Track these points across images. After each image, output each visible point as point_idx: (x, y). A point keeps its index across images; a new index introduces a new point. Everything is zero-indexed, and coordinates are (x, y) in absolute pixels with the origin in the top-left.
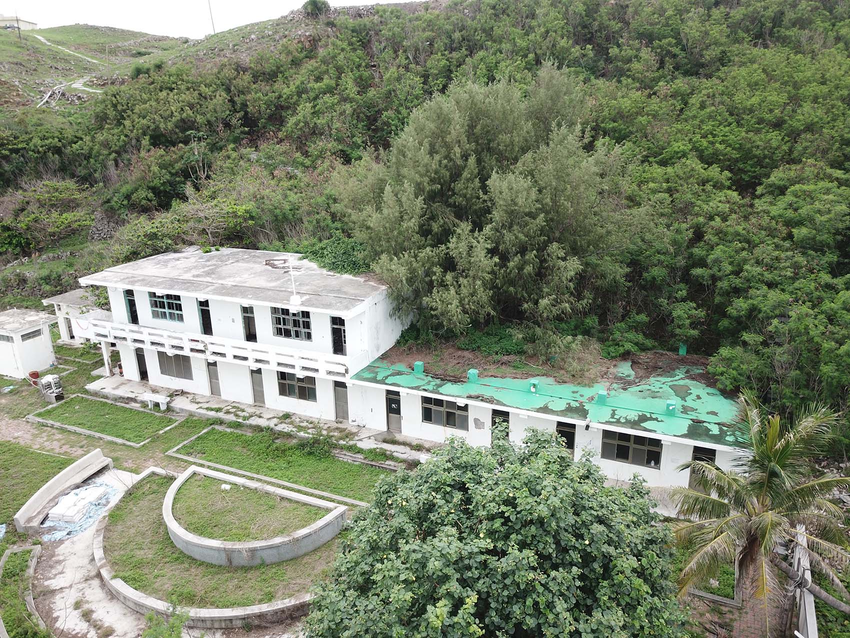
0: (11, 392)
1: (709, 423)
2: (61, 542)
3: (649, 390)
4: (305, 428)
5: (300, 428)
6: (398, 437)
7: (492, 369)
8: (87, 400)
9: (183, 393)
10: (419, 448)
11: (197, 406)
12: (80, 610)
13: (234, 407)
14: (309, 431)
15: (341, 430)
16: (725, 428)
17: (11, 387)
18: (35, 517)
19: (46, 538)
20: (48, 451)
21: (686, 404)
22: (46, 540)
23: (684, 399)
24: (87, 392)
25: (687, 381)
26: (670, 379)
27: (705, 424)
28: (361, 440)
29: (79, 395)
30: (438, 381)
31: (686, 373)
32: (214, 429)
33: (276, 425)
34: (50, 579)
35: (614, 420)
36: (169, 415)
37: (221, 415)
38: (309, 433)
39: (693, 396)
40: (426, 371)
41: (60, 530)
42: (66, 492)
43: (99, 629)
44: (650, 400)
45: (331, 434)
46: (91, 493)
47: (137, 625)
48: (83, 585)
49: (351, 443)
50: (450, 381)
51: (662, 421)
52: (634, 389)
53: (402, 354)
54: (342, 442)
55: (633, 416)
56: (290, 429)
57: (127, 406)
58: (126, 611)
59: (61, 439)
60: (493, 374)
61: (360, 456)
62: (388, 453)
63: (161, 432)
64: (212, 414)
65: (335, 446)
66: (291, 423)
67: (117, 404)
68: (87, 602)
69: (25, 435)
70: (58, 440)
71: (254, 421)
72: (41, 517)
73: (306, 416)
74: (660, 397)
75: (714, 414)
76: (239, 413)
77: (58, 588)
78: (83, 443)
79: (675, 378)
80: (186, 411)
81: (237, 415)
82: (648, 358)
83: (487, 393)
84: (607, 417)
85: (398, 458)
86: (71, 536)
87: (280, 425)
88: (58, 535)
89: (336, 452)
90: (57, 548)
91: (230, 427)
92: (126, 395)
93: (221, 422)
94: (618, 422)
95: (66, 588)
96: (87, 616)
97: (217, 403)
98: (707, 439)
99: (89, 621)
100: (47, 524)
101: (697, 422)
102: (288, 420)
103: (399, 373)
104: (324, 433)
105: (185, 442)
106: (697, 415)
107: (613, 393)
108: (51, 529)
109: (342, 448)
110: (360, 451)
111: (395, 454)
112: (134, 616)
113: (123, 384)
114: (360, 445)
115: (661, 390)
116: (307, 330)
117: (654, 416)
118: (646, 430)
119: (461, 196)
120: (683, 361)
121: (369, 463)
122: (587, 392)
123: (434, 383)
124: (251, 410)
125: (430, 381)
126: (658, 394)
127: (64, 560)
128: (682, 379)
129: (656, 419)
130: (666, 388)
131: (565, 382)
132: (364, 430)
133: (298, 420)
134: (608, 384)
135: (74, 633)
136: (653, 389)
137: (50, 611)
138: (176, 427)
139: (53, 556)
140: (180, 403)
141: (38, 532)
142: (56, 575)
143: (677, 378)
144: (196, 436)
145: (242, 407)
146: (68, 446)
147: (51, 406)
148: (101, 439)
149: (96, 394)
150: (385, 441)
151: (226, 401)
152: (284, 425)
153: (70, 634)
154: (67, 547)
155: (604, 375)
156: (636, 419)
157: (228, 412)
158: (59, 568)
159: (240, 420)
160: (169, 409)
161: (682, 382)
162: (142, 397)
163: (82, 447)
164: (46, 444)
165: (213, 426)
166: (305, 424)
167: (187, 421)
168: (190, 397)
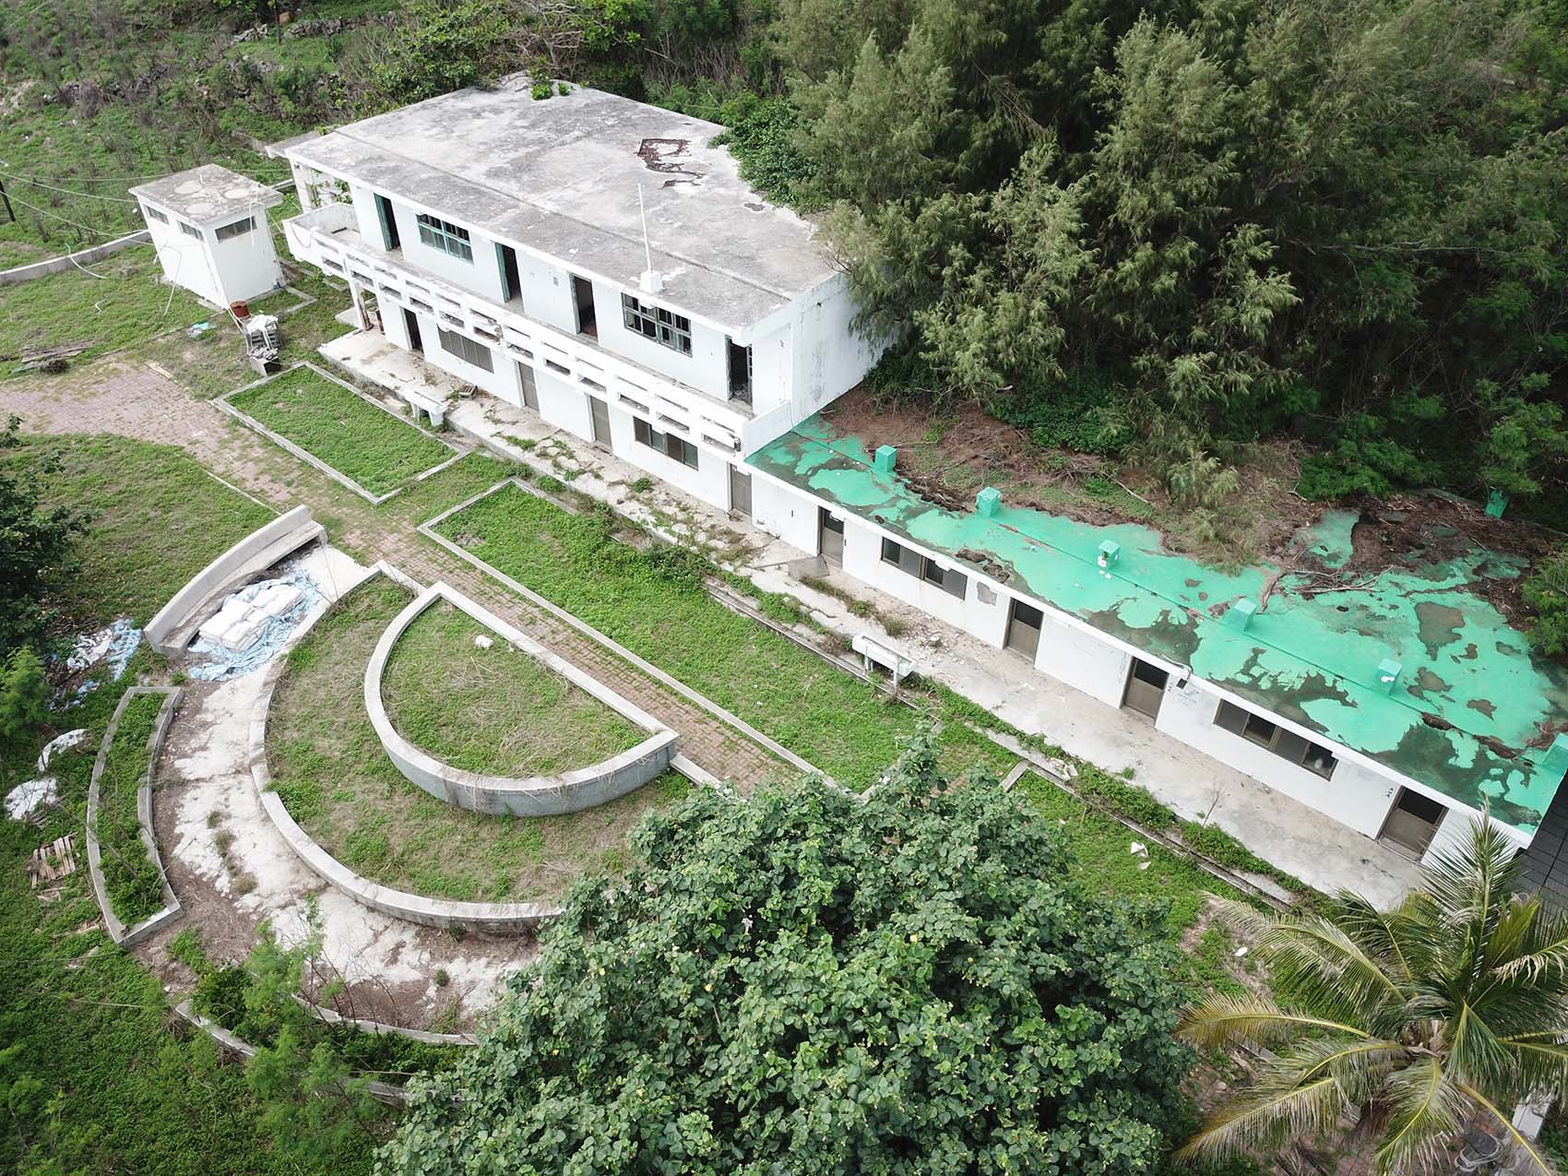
0: (202, 337)
1: (1461, 732)
2: (216, 683)
3: (1364, 607)
4: (669, 517)
5: (662, 518)
6: (834, 579)
7: (1041, 486)
8: (318, 378)
9: (477, 393)
10: (863, 610)
11: (493, 429)
12: (216, 831)
13: (557, 444)
14: (676, 528)
15: (735, 539)
16: (1492, 755)
17: (205, 326)
18: (181, 629)
19: (193, 673)
20: (235, 483)
21: (1432, 666)
22: (193, 676)
23: (1432, 652)
24: (320, 360)
25: (1468, 597)
26: (1428, 584)
27: (1450, 734)
28: (761, 569)
29: (308, 364)
30: (914, 500)
31: (1476, 572)
32: (512, 485)
33: (620, 502)
34: (185, 756)
35: (1245, 679)
36: (444, 440)
37: (529, 458)
38: (672, 533)
39: (1458, 648)
40: (899, 467)
41: (217, 663)
42: (238, 587)
43: (235, 875)
44: (1352, 635)
45: (713, 543)
46: (276, 595)
47: (292, 883)
48: (231, 781)
49: (743, 572)
50: (939, 503)
51: (1353, 705)
52: (1332, 598)
53: (867, 410)
54: (727, 567)
55: (1292, 678)
56: (642, 517)
57: (379, 404)
58: (282, 850)
59: (261, 461)
60: (1036, 500)
61: (753, 603)
62: (803, 609)
63: (421, 476)
64: (515, 452)
65: (713, 572)
66: (649, 503)
67: (366, 397)
68: (229, 817)
69: (208, 440)
70: (257, 461)
71: (586, 485)
72: (189, 632)
73: (679, 491)
74: (1380, 635)
75: (1485, 707)
76: (562, 459)
77: (192, 777)
78: (293, 476)
79: (1443, 585)
80: (474, 436)
81: (557, 465)
82: (1406, 510)
83: (1004, 550)
84: (1233, 670)
85: (818, 624)
86: (234, 675)
87: (627, 503)
88: (212, 671)
89: (711, 582)
90: (206, 695)
91: (542, 487)
92: (382, 382)
93: (527, 474)
94: (1254, 686)
95: (203, 780)
96: (224, 842)
97: (532, 428)
98: (1436, 777)
99: (224, 855)
100: (199, 647)
101: (1435, 723)
102: (645, 495)
103: (842, 464)
104: (701, 538)
105: (454, 509)
106: (1443, 703)
107: (1276, 601)
108: (204, 658)
109: (726, 578)
110: (755, 592)
111: (815, 615)
112: (291, 863)
113: (382, 353)
114: (759, 580)
115: (1391, 614)
116: (683, 333)
117: (1340, 687)
118: (1306, 722)
119: (1052, 65)
120: (1486, 535)
121: (766, 621)
122: (1219, 587)
123: (902, 504)
124: (585, 456)
125: (898, 497)
126: (1378, 626)
127: (213, 724)
128: (1457, 589)
129: (1341, 697)
130: (1407, 610)
131: (1180, 550)
132: (774, 546)
133: (663, 497)
134: (1277, 572)
135: (198, 872)
136: (1375, 607)
137: (172, 820)
138: (450, 468)
139: (198, 710)
140: (469, 418)
141: (182, 658)
142: (195, 751)
143: (1449, 583)
144: (477, 498)
145: (572, 445)
146: (267, 478)
147: (257, 383)
148: (322, 472)
149: (335, 368)
150: (806, 581)
151: (547, 426)
152: (634, 505)
153: (191, 872)
154: (221, 698)
155: (1276, 545)
156: (1298, 686)
157: (543, 455)
158: (203, 736)
159: (560, 478)
160: (446, 427)
161: (1451, 600)
162: (407, 392)
163: (289, 484)
164: (237, 464)
165: (511, 479)
166: (670, 510)
167: (469, 459)
168: (488, 403)
